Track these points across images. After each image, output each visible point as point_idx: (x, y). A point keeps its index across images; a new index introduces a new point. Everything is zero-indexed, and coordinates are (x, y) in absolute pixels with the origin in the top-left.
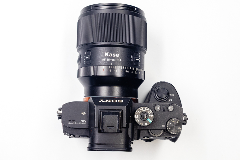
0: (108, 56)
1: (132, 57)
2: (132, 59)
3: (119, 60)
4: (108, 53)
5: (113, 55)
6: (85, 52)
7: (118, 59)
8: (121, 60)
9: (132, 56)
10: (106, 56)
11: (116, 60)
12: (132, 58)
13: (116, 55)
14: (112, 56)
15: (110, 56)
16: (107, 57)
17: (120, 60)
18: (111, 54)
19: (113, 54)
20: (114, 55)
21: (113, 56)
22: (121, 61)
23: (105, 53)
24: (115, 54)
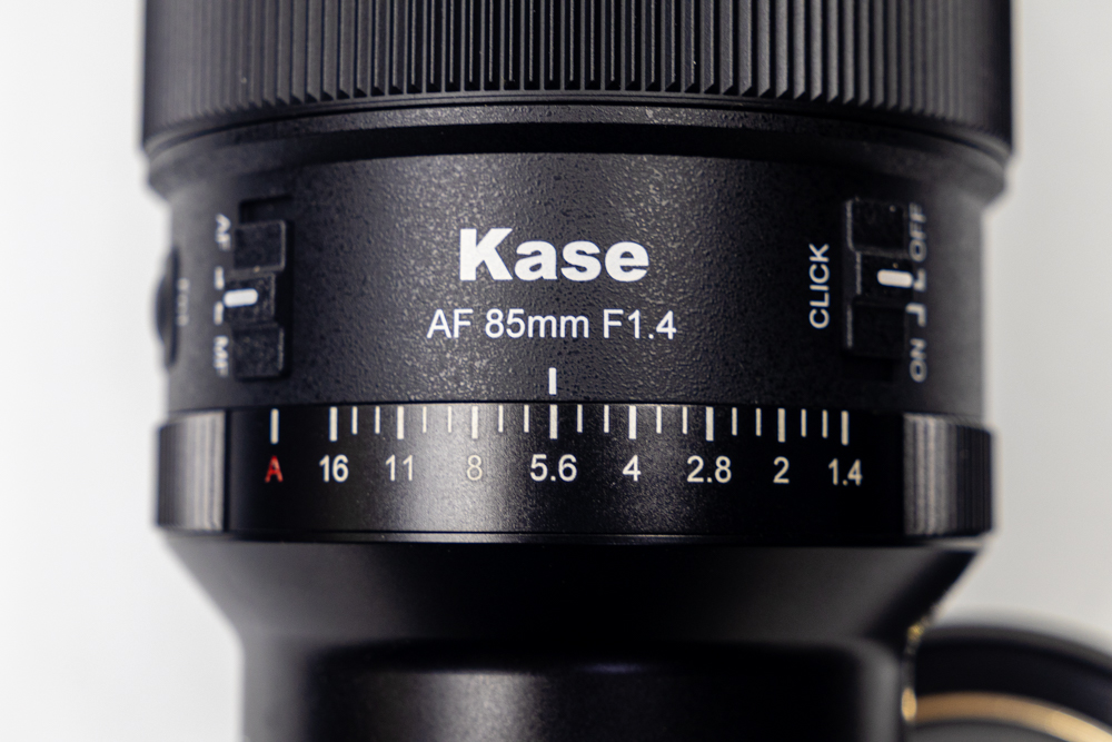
0: (499, 272)
1: (819, 273)
2: (819, 296)
3: (649, 323)
4: (498, 235)
5: (561, 263)
6: (224, 223)
7: (636, 316)
8: (669, 316)
9: (818, 256)
10: (482, 269)
11: (607, 323)
12: (819, 284)
13: (601, 257)
14: (549, 273)
15: (534, 276)
16: (487, 292)
17: (667, 326)
18: (548, 250)
19: (570, 252)
20: (581, 259)
21: (570, 274)
22: (671, 331)
23: (468, 235)
24: (591, 248)
